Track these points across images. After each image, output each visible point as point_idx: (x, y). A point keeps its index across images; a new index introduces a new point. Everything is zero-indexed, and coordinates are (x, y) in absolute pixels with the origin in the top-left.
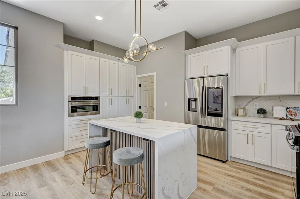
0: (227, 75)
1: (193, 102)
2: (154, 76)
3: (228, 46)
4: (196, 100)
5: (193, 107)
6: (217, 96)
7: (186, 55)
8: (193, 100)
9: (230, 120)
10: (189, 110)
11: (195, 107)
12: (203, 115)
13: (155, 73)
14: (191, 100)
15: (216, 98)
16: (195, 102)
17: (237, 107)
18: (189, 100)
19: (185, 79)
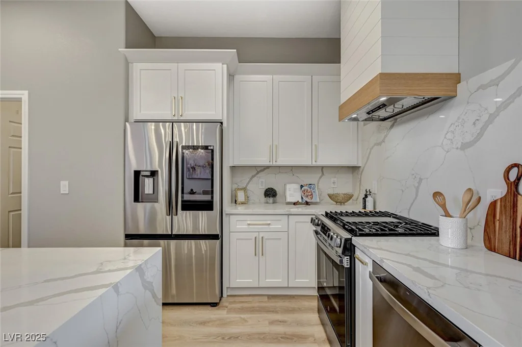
0: (222, 123)
1: (146, 180)
2: (19, 100)
3: (223, 64)
4: (153, 174)
5: (146, 192)
6: (192, 165)
7: (127, 63)
8: (148, 174)
9: (227, 214)
10: (136, 199)
11: (151, 192)
12: (171, 209)
13: (26, 92)
14: (142, 173)
15: (191, 170)
16: (151, 180)
17: (235, 186)
18: (137, 174)
19: (127, 120)
